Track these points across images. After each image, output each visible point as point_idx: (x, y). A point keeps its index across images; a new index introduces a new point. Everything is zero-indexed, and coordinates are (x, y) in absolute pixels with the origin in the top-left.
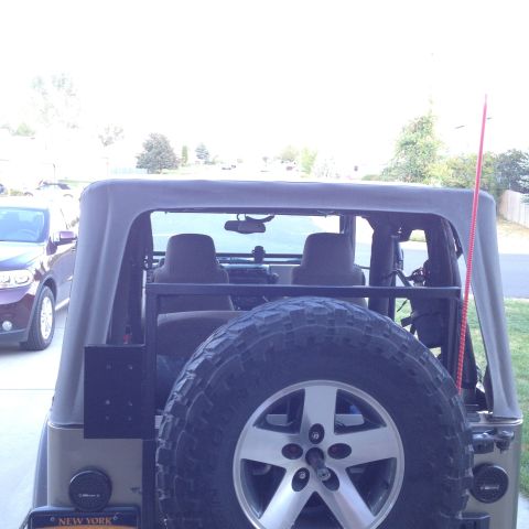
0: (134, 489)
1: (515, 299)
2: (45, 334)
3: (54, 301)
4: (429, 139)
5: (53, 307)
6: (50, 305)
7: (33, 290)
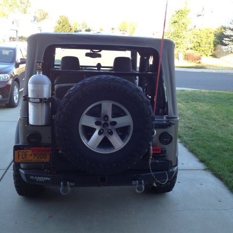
0: (49, 137)
1: (213, 91)
2: (16, 101)
3: (19, 88)
4: (184, 20)
5: (19, 90)
6: (17, 89)
7: (10, 82)
